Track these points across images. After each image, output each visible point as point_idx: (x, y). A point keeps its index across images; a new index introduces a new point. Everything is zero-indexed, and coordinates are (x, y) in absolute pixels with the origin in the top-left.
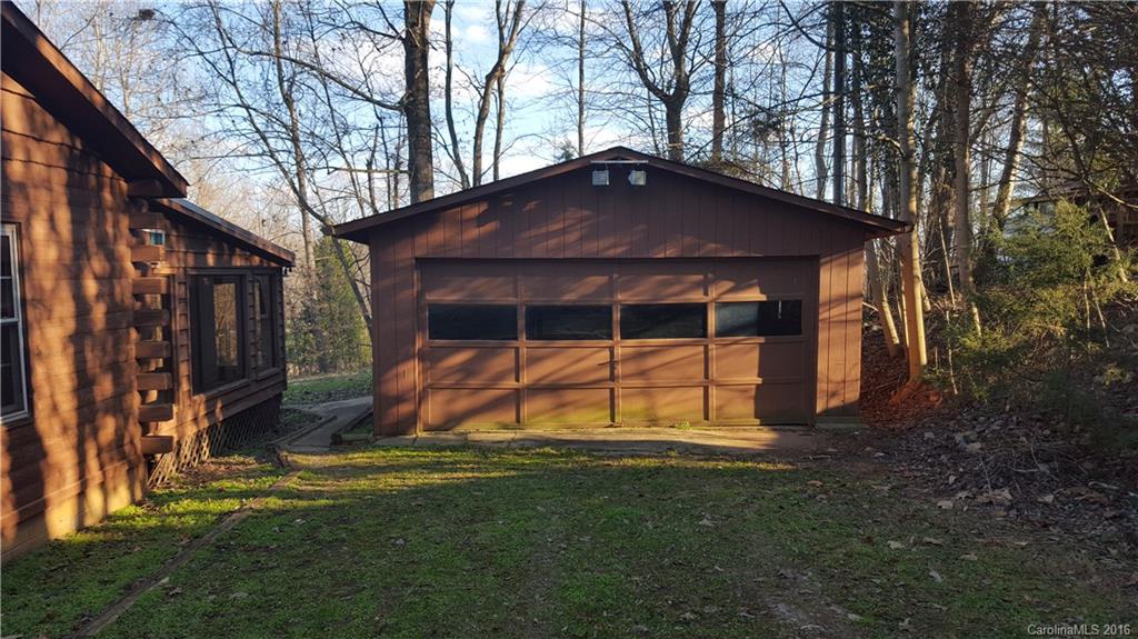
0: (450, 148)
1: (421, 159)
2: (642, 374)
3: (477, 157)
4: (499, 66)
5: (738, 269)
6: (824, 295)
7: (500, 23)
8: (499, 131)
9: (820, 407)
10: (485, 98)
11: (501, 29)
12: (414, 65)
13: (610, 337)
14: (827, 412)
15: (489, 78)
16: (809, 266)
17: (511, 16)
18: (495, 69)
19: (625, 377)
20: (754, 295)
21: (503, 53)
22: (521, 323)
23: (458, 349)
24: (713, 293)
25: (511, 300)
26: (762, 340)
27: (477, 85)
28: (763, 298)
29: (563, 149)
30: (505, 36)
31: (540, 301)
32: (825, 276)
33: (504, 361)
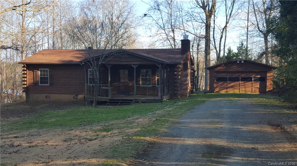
0: (214, 45)
1: (208, 48)
2: (244, 85)
3: (220, 47)
4: (226, 26)
5: (257, 73)
6: (267, 76)
7: (226, 15)
8: (225, 40)
9: (267, 90)
10: (222, 33)
11: (227, 17)
12: (207, 29)
13: (239, 81)
14: (268, 91)
15: (223, 29)
16: (266, 73)
17: (229, 14)
18: (225, 27)
19: (241, 86)
20: (259, 76)
21: (227, 23)
22: (228, 80)
23: (220, 82)
24: (253, 76)
25: (226, 76)
26: (260, 82)
27: (220, 29)
28: (260, 77)
29: (241, 42)
30: (228, 19)
31: (230, 77)
32: (268, 74)
33: (226, 84)
